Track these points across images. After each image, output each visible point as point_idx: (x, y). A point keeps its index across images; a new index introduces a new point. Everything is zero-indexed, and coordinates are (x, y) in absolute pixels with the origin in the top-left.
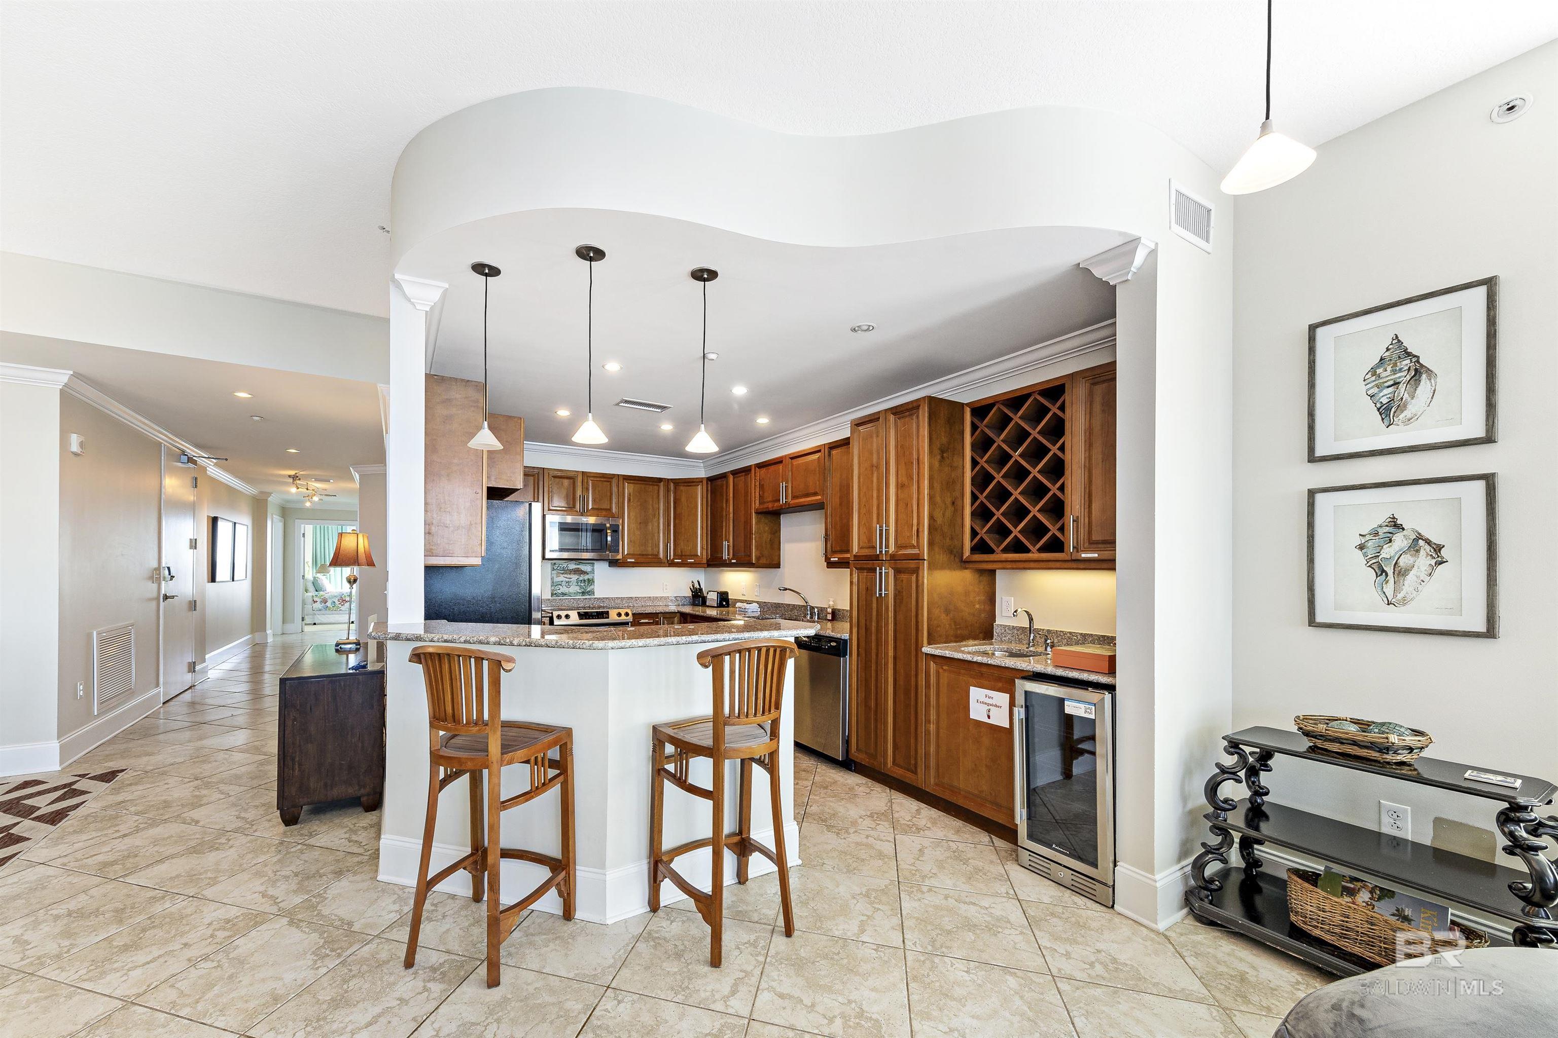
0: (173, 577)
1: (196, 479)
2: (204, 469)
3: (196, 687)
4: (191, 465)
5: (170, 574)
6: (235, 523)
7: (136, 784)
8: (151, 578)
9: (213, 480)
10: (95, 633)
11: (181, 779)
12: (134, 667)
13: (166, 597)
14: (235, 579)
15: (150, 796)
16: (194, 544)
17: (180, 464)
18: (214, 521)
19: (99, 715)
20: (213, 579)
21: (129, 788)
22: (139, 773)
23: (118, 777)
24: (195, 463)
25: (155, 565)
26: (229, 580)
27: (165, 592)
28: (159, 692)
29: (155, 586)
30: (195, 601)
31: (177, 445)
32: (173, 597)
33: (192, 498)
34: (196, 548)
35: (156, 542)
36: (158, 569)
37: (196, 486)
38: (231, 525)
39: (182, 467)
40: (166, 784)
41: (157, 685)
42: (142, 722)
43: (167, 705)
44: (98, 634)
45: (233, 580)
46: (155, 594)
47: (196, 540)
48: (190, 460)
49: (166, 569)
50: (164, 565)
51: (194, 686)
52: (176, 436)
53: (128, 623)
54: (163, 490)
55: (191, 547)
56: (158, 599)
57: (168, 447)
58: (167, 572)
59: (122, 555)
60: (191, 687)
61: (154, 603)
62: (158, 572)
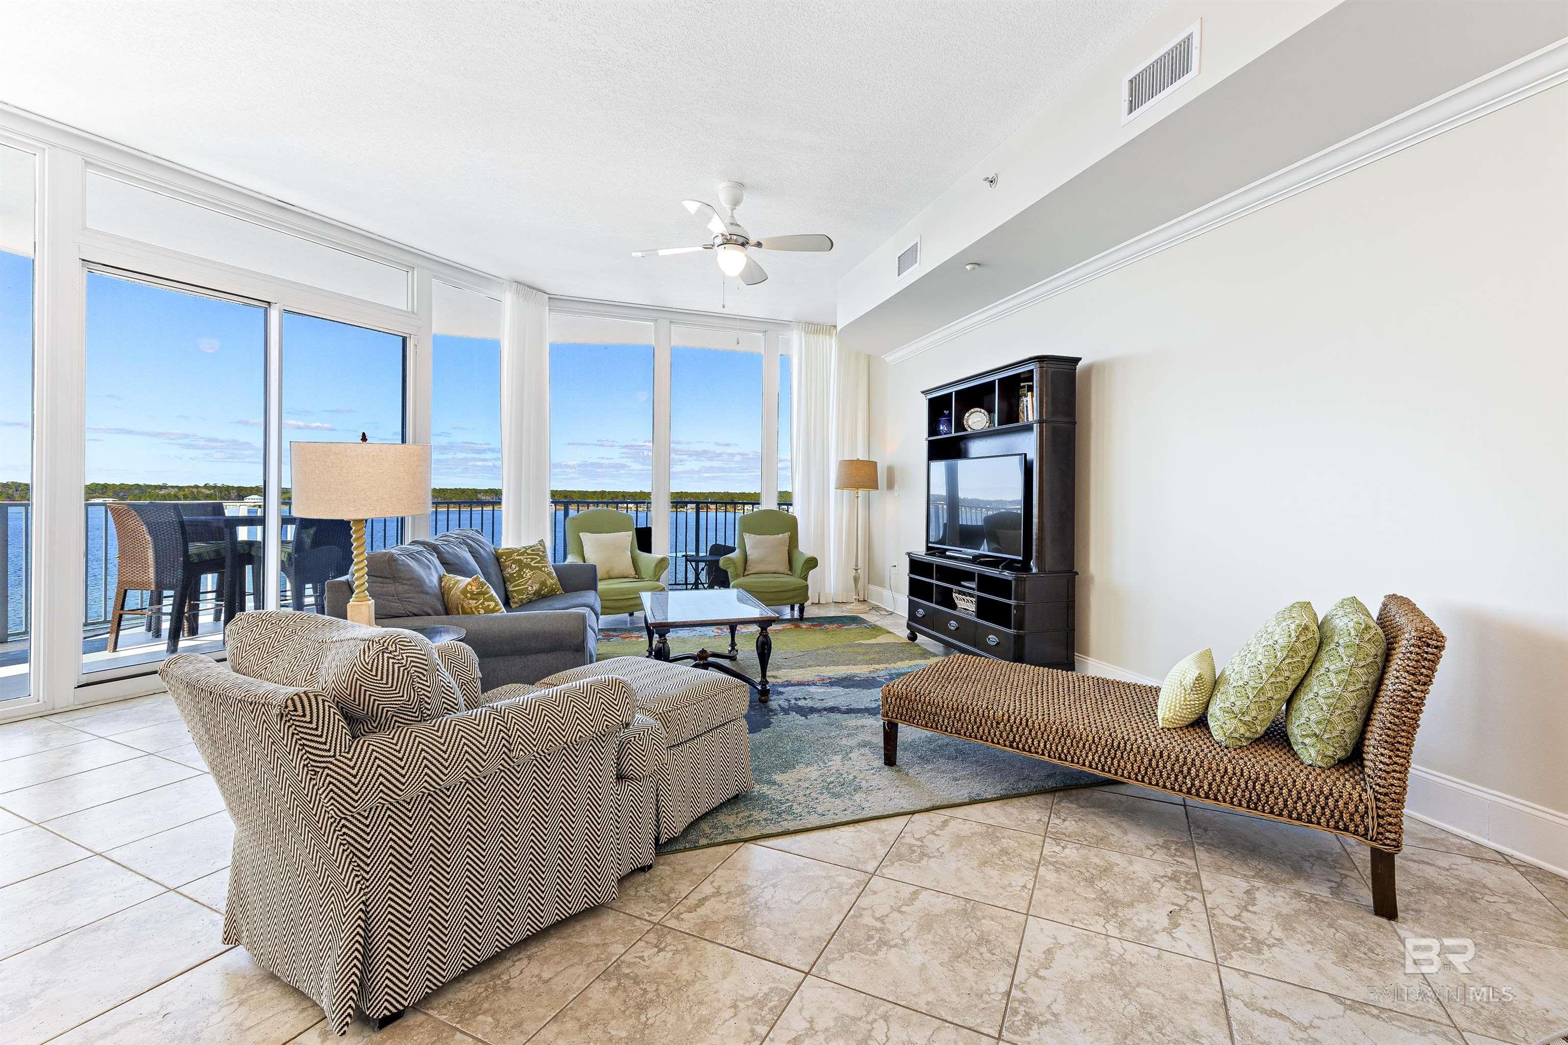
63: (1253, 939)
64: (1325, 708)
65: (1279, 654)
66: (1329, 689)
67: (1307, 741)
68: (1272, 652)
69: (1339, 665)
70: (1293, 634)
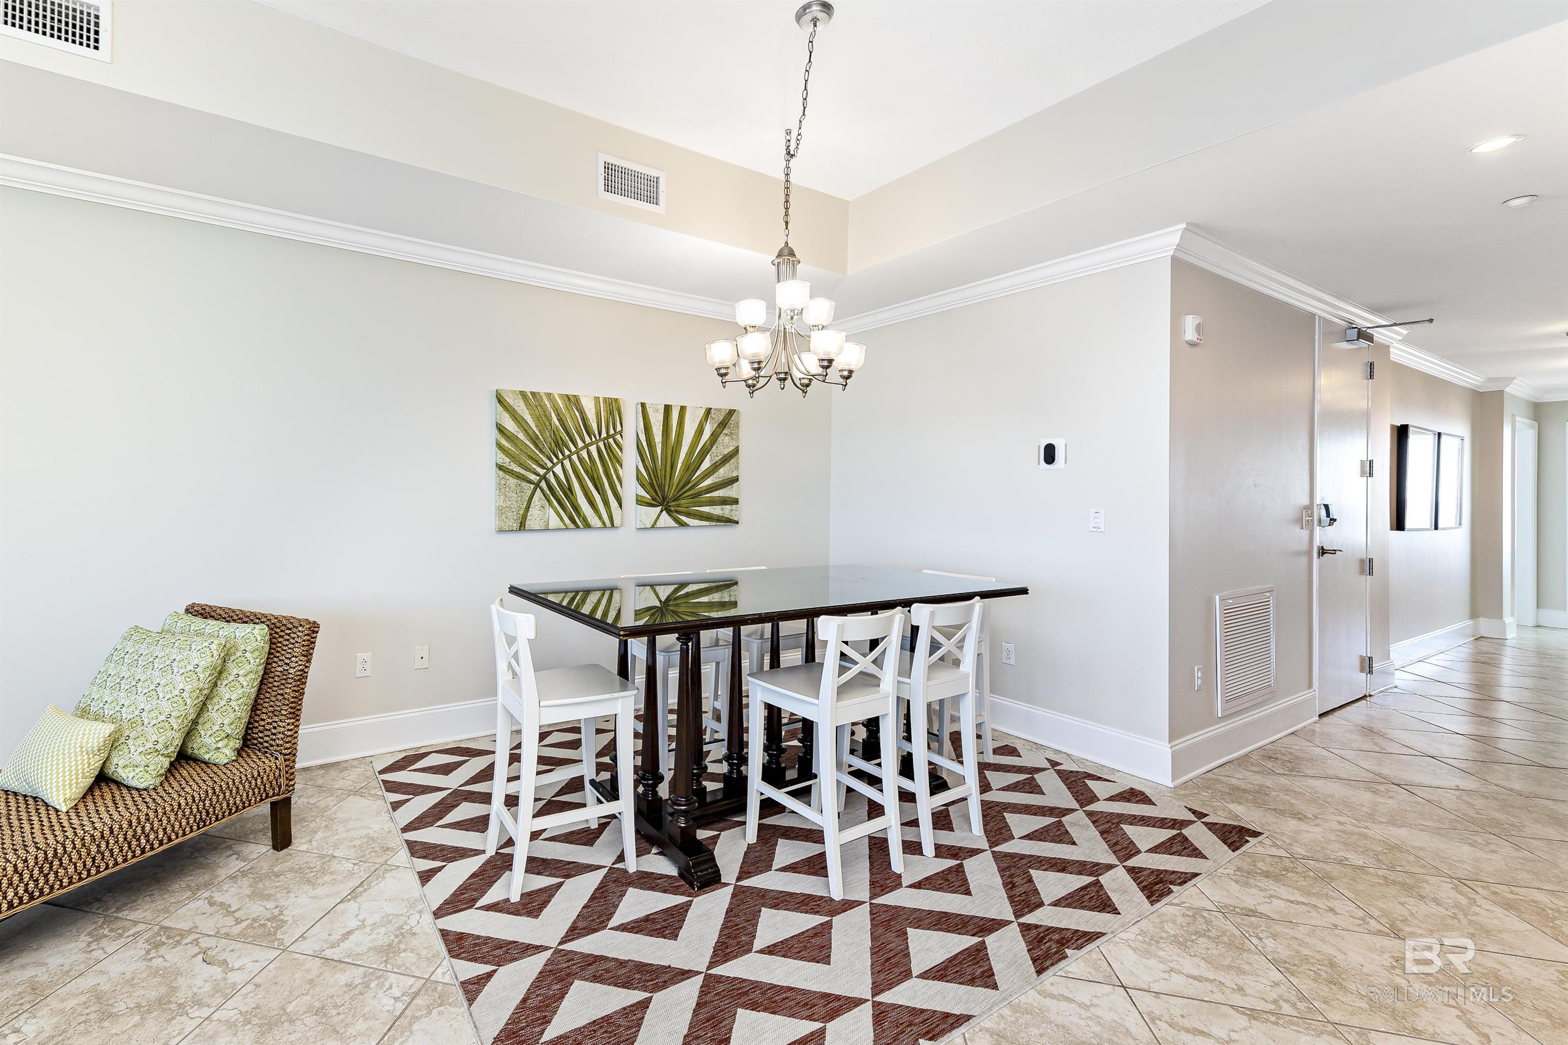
0: (1335, 520)
1: (1372, 365)
2: (1385, 349)
3: (1372, 699)
4: (1363, 343)
5: (1328, 515)
6: (1439, 434)
7: (1277, 878)
8: (1299, 521)
9: (1399, 368)
10: (1217, 597)
11: (1360, 913)
12: (1273, 653)
13: (1323, 552)
14: (1440, 525)
15: (1301, 928)
16: (1368, 469)
17: (1345, 345)
18: (1401, 433)
19: (1224, 718)
20: (1399, 523)
21: (1263, 883)
22: (1281, 853)
23: (1248, 845)
24: (1370, 338)
25: (1305, 501)
26: (1428, 527)
27: (1321, 543)
28: (1314, 698)
29: (1305, 533)
30: (1371, 560)
31: (1341, 313)
32: (1334, 552)
33: (1363, 404)
34: (1371, 475)
35: (1307, 467)
36: (1309, 508)
37: (1371, 377)
38: (1431, 440)
39: (1351, 349)
40: (1331, 910)
41: (1310, 686)
42: (1285, 740)
43: (1325, 720)
44: (1221, 600)
45: (1436, 528)
46: (1305, 547)
47: (1371, 462)
48: (1363, 335)
49: (1323, 507)
50: (1318, 500)
51: (1370, 696)
52: (1339, 297)
53: (1262, 587)
54: (1317, 397)
55: (1363, 474)
56: (1309, 553)
57: (1325, 319)
58: (1323, 512)
59: (1255, 486)
60: (1365, 696)
61: (1304, 560)
62: (1309, 512)
63: (164, 944)
64: (237, 708)
65: (202, 676)
66: (240, 692)
67: (220, 745)
68: (194, 676)
69: (248, 667)
70: (215, 653)
